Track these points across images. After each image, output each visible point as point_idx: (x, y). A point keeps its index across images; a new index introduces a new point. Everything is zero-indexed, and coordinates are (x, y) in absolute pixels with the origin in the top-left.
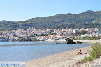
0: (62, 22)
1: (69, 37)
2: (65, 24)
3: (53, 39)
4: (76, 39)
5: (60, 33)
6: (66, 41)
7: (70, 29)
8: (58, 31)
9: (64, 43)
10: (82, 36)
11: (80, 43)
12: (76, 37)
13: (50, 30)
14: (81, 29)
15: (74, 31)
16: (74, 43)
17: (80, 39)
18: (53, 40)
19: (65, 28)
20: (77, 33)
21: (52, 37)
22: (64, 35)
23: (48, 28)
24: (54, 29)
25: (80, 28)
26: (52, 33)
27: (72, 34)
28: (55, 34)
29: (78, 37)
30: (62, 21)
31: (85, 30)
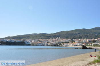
0: (79, 34)
1: (84, 44)
2: (81, 35)
3: (72, 45)
4: (88, 46)
5: (78, 41)
6: (81, 47)
7: (84, 39)
8: (76, 40)
9: (80, 48)
10: (93, 44)
11: (92, 48)
12: (88, 45)
13: (71, 39)
14: (92, 39)
15: (87, 40)
16: (87, 48)
17: (91, 46)
19: (81, 38)
20: (89, 42)
21: (72, 44)
22: (80, 43)
23: (70, 38)
24: (73, 39)
26: (72, 41)
27: (86, 42)
28: (74, 42)
29: (90, 44)
30: (79, 33)
31: (95, 39)
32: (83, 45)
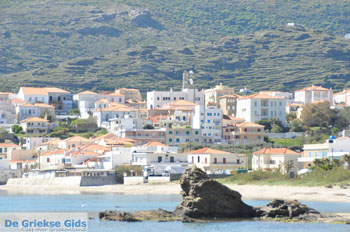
0: (148, 31)
1: (202, 161)
2: (170, 44)
3: (66, 171)
4: (258, 177)
5: (128, 123)
7: (209, 94)
8: (112, 102)
9: (165, 216)
10: (313, 152)
11: (300, 211)
12: (258, 162)
13: (44, 93)
14: (300, 96)
15: (245, 111)
16: (247, 213)
17: (292, 177)
18: (72, 184)
19: (173, 79)
20: (268, 126)
22: (162, 138)
23: (28, 75)
24: (74, 87)
25: (291, 87)
26: (62, 123)
27: (228, 136)
28: (89, 129)
29: (279, 159)
30: (145, 21)
31: (339, 98)
32: (200, 174)
